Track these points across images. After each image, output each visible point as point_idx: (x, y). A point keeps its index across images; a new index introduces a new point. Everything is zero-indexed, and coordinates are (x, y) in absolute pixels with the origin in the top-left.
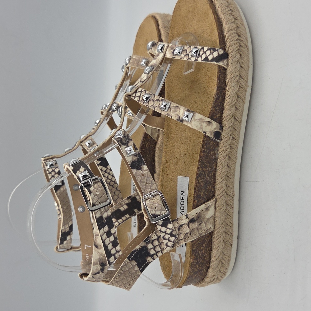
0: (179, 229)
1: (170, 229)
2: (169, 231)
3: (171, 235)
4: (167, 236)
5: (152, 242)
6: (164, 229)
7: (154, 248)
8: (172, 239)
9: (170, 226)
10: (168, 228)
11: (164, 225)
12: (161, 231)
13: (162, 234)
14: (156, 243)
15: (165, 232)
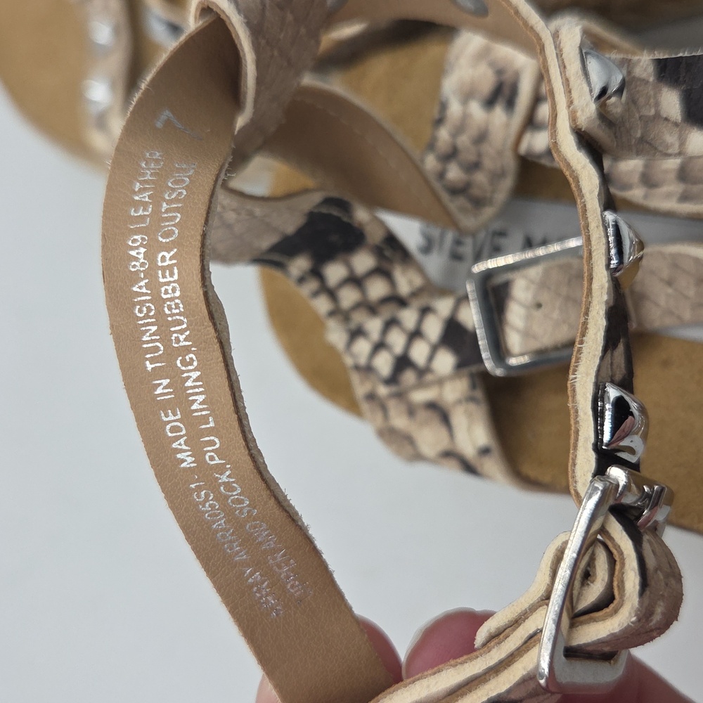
0: (433, 406)
1: (431, 358)
2: (419, 353)
3: (403, 362)
4: (397, 340)
5: (382, 271)
6: (433, 328)
7: (355, 281)
8: (384, 363)
9: (445, 362)
10: (434, 349)
11: (455, 335)
12: (425, 311)
13: (409, 317)
14: (377, 289)
15: (416, 334)
